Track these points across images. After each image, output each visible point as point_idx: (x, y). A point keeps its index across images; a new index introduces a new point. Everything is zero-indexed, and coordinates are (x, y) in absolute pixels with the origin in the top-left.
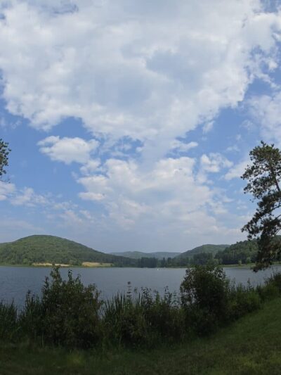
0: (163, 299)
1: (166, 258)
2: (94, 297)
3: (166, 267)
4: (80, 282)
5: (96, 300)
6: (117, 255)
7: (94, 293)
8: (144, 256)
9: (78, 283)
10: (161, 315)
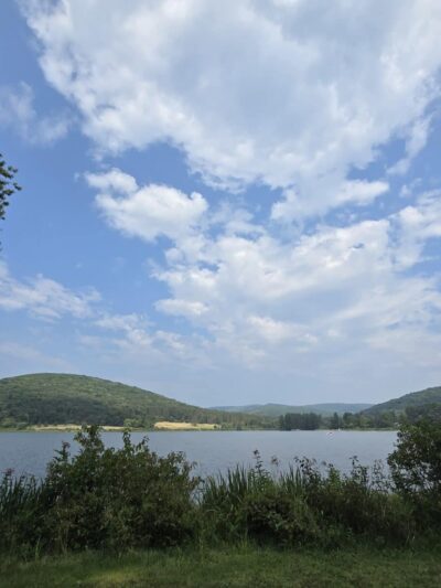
0: (350, 476)
1: (341, 414)
2: (180, 473)
3: (342, 428)
4: (147, 450)
5: (185, 475)
6: (230, 411)
7: (180, 466)
8: (291, 412)
9: (142, 450)
10: (348, 501)
